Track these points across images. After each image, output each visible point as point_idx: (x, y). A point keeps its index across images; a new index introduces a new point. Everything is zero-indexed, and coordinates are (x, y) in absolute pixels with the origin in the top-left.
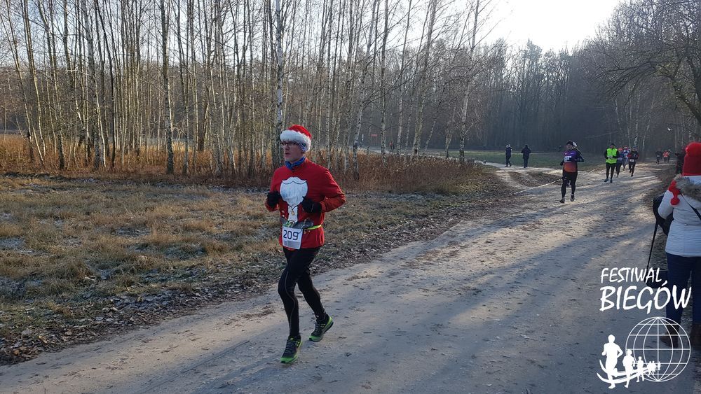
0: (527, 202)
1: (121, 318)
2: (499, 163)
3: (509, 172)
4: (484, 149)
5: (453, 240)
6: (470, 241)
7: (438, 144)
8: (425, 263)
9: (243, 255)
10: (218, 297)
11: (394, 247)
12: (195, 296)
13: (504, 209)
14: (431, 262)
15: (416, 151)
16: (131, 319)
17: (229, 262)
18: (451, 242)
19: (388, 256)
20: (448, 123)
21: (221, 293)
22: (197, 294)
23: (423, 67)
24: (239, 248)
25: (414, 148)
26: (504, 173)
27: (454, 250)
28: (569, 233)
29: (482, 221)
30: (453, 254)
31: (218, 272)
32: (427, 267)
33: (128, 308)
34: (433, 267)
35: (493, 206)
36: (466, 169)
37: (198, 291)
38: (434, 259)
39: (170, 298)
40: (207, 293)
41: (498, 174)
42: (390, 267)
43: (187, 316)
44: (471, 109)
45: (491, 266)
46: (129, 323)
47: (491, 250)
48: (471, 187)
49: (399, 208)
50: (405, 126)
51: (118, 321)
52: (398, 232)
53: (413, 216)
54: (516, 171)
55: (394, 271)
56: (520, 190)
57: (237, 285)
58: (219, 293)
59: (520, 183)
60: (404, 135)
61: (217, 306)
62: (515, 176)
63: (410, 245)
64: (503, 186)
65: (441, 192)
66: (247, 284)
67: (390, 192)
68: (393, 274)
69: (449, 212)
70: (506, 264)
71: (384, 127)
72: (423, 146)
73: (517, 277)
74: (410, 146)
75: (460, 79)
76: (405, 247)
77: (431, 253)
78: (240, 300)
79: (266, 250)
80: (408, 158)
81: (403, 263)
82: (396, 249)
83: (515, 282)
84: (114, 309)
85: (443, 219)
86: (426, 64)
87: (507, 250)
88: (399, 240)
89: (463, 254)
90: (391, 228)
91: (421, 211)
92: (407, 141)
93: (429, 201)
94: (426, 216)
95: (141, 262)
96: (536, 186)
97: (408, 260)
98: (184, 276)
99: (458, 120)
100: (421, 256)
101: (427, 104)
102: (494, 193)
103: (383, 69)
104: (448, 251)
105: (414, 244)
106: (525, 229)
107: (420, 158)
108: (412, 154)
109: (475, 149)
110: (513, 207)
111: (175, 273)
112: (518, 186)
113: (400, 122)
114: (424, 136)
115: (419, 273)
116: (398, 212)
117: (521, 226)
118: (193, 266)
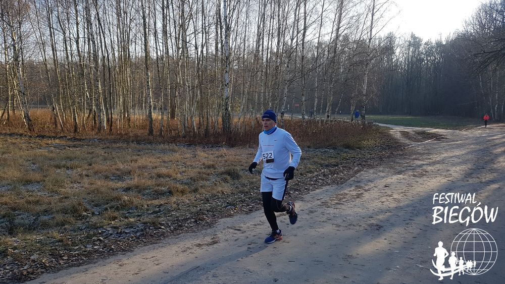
0: (415, 154)
1: (105, 246)
2: (392, 124)
3: (400, 131)
4: (380, 114)
5: (358, 184)
6: (372, 185)
7: (345, 111)
8: (337, 203)
9: (198, 196)
10: (178, 229)
11: (312, 190)
12: (161, 228)
13: (397, 160)
14: (343, 203)
15: (328, 116)
16: (113, 247)
17: (188, 201)
18: (357, 186)
19: (307, 197)
20: (353, 95)
21: (181, 226)
22: (162, 227)
23: (333, 55)
24: (196, 191)
25: (326, 114)
26: (396, 131)
27: (359, 192)
28: (450, 179)
29: (381, 169)
30: (358, 196)
31: (179, 209)
32: (339, 206)
33: (111, 237)
34: (343, 207)
35: (389, 157)
36: (367, 129)
37: (163, 225)
38: (344, 200)
39: (142, 230)
40: (170, 226)
41: (392, 133)
42: (309, 205)
43: (154, 245)
44: (370, 84)
45: (390, 206)
46: (110, 250)
47: (389, 193)
48: (371, 143)
49: (315, 159)
50: (319, 98)
51: (103, 249)
52: (315, 179)
53: (327, 166)
54: (405, 130)
55: (312, 210)
56: (409, 145)
57: (192, 220)
58: (179, 227)
59: (409, 139)
60: (319, 105)
61: (177, 236)
62: (405, 134)
63: (325, 188)
64: (396, 141)
65: (348, 147)
66: (200, 219)
67: (309, 147)
68: (312, 212)
69: (355, 163)
70: (401, 204)
71: (304, 99)
72: (333, 113)
73: (411, 215)
74: (324, 113)
75: (361, 62)
76: (321, 190)
77: (341, 195)
78: (194, 232)
79: (215, 192)
80: (322, 121)
81: (319, 203)
82: (313, 192)
83: (410, 220)
84: (101, 238)
85: (350, 168)
86: (335, 52)
87: (402, 192)
88: (316, 185)
89: (366, 196)
90: (310, 175)
91: (333, 161)
92: (322, 109)
93: (339, 154)
94: (336, 166)
95: (124, 201)
96: (421, 142)
97: (323, 200)
98: (155, 212)
99: (360, 93)
100: (333, 197)
101: (336, 82)
102: (389, 147)
103: (303, 57)
104: (354, 193)
105: (328, 187)
106: (415, 176)
107: (331, 121)
108: (325, 118)
109: (373, 114)
110: (405, 158)
111: (148, 210)
112: (407, 142)
113: (316, 95)
114: (334, 105)
115: (331, 211)
116: (315, 163)
117: (412, 173)
118: (161, 205)
